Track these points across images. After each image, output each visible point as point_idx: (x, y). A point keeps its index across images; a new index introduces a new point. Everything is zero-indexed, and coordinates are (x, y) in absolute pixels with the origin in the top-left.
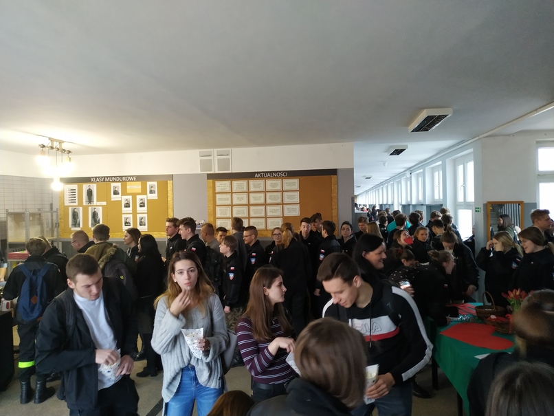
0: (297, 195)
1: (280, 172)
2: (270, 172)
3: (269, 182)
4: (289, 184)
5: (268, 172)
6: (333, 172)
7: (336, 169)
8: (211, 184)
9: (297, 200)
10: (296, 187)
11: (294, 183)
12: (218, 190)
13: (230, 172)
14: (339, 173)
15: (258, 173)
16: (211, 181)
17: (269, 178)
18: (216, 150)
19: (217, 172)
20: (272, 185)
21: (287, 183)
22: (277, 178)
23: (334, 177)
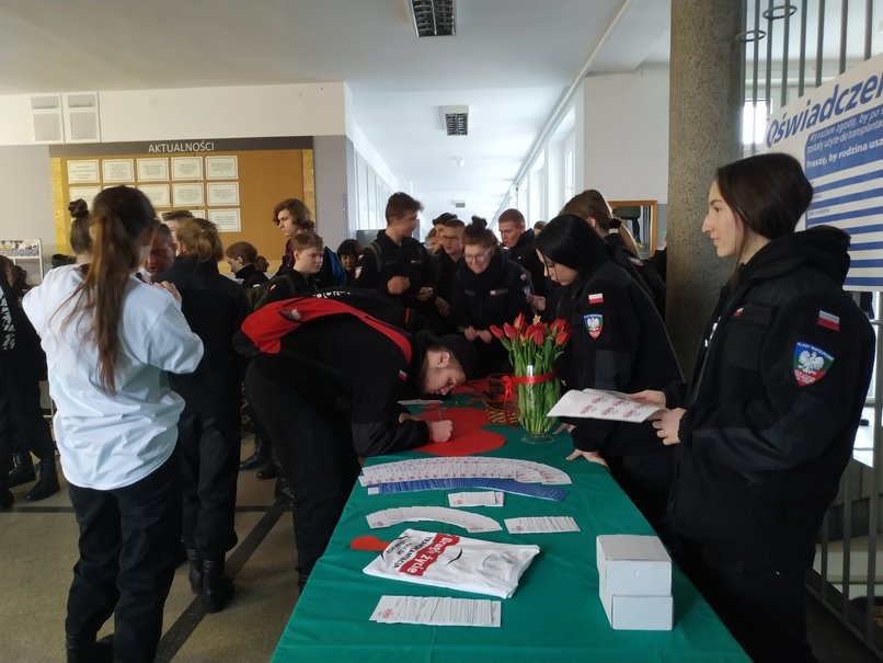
0: (234, 188)
1: (199, 141)
2: (179, 142)
3: (177, 162)
4: (218, 167)
5: (174, 142)
6: (306, 142)
7: (312, 137)
8: (59, 168)
9: (235, 199)
10: (233, 173)
11: (228, 165)
12: (72, 178)
13: (97, 141)
14: (317, 145)
15: (154, 143)
16: (58, 160)
17: (177, 154)
18: (65, 95)
19: (70, 141)
20: (184, 168)
21: (213, 165)
22: (193, 154)
23: (307, 154)
